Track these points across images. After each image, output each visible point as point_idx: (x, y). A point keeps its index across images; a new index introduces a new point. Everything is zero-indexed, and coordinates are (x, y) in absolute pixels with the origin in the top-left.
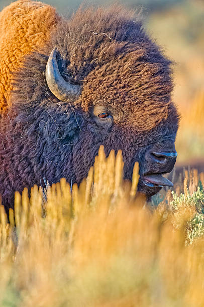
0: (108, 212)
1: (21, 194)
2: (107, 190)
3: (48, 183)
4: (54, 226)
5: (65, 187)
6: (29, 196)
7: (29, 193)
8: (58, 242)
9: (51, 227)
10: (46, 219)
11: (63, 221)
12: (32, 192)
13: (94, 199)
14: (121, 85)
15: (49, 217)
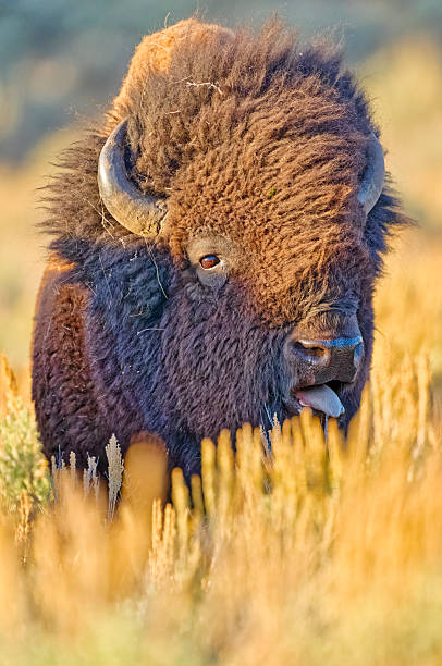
0: (406, 477)
1: (216, 444)
2: (402, 431)
3: (275, 418)
4: (291, 512)
5: (311, 425)
6: (234, 448)
7: (234, 441)
8: (302, 546)
9: (283, 513)
10: (272, 497)
11: (309, 500)
12: (238, 440)
13: (373, 451)
14: (239, 193)
15: (278, 492)
